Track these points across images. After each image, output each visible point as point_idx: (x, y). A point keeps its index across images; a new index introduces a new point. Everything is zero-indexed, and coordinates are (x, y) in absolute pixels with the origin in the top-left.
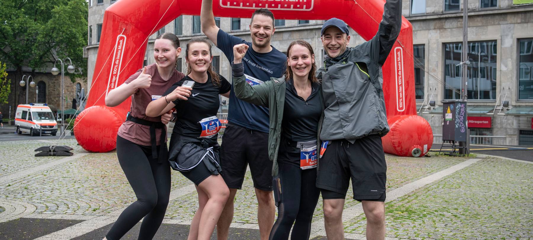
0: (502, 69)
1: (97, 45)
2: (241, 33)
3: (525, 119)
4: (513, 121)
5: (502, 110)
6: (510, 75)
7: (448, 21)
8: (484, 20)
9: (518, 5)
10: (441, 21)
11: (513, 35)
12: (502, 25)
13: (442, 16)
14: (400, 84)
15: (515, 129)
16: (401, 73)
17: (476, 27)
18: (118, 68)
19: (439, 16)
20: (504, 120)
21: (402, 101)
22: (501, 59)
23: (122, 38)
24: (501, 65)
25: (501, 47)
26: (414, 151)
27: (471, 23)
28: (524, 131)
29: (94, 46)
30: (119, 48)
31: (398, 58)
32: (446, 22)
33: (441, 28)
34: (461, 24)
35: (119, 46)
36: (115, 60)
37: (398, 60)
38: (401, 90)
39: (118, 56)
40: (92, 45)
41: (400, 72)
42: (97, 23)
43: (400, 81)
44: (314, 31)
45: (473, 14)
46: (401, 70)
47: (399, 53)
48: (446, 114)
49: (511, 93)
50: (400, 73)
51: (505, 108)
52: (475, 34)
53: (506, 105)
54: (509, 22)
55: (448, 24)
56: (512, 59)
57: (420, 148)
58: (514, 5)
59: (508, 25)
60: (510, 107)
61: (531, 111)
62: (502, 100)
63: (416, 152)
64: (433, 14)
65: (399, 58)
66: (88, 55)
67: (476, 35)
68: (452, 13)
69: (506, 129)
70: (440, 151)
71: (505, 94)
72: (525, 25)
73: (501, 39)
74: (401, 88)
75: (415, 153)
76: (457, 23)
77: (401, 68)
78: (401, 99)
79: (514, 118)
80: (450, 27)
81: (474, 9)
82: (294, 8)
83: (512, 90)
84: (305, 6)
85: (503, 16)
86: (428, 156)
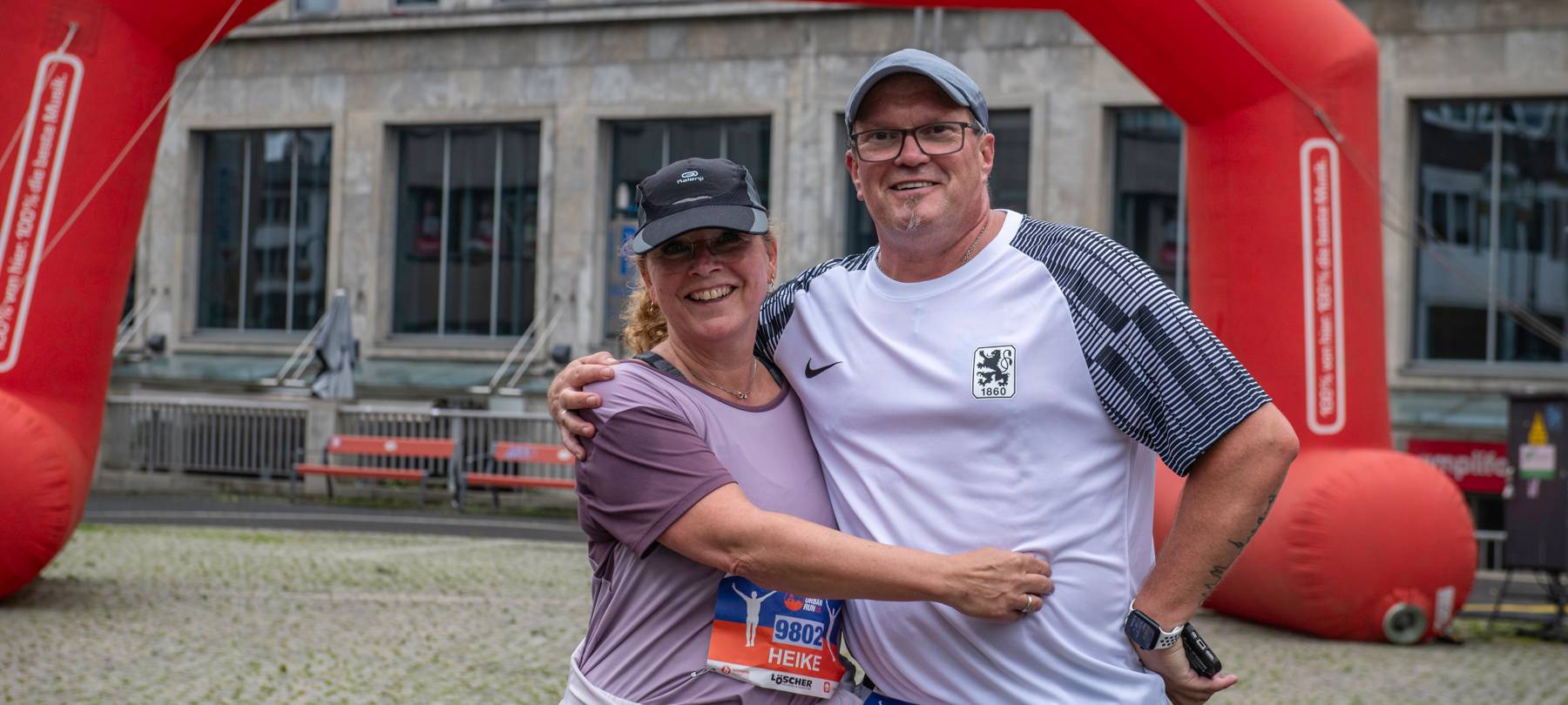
2: (442, 22)
14: (1324, 306)
16: (1331, 257)
18: (38, 210)
21: (1333, 386)
23: (64, 70)
26: (1397, 617)
30: (45, 119)
31: (1319, 192)
34: (1499, 15)
35: (47, 111)
36: (29, 170)
37: (1319, 201)
38: (1325, 339)
39: (43, 155)
41: (1324, 253)
43: (1324, 294)
44: (800, 25)
46: (1330, 246)
47: (1321, 167)
48: (1525, 450)
50: (1323, 260)
52: (1560, 63)
55: (1435, 15)
57: (1419, 604)
63: (1405, 620)
70: (1495, 616)
74: (1326, 324)
75: (1398, 626)
77: (1331, 236)
78: (1329, 378)
80: (1447, 27)
86: (1455, 638)
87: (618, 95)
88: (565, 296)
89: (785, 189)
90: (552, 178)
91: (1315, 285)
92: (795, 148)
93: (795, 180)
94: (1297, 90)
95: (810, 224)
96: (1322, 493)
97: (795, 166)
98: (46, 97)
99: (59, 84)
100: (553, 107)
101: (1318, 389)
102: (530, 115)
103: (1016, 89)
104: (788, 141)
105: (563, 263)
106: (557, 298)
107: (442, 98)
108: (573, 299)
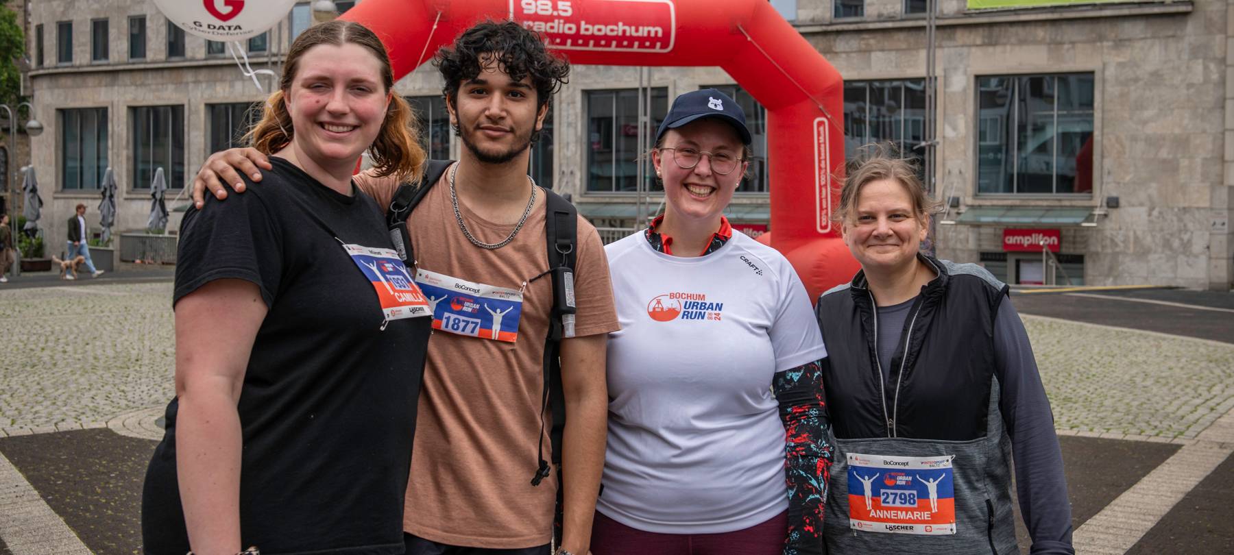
0: (946, 135)
1: (56, 68)
3: (989, 230)
4: (968, 236)
5: (948, 214)
6: (962, 147)
7: (841, 37)
8: (911, 38)
9: (977, 9)
10: (828, 37)
11: (969, 69)
12: (946, 50)
13: (830, 28)
14: (823, 183)
15: (971, 250)
16: (826, 163)
17: (897, 50)
19: (824, 28)
20: (950, 234)
21: (827, 214)
22: (945, 114)
24: (944, 125)
25: (945, 92)
27: (886, 43)
28: (988, 254)
29: (51, 71)
31: (820, 138)
32: (838, 41)
33: (827, 51)
34: (867, 45)
37: (820, 141)
38: (824, 196)
40: (43, 68)
41: (823, 162)
42: (58, 19)
43: (823, 179)
45: (890, 25)
46: (825, 159)
47: (821, 129)
49: (964, 180)
50: (823, 165)
51: (954, 211)
52: (894, 65)
53: (955, 203)
54: (960, 42)
55: (841, 44)
56: (965, 115)
58: (969, 9)
59: (958, 49)
60: (963, 209)
61: (1003, 216)
62: (947, 194)
64: (812, 23)
66: (33, 91)
67: (897, 66)
68: (848, 23)
69: (954, 250)
71: (952, 184)
72: (991, 49)
73: (945, 77)
74: (824, 190)
76: (859, 43)
77: (825, 155)
78: (825, 210)
79: (971, 229)
80: (847, 50)
81: (892, 15)
82: (639, 47)
83: (967, 175)
84: (658, 44)
85: (948, 31)
89: (560, 124)
91: (820, 175)
92: (564, 105)
93: (564, 120)
94: (811, 96)
95: (572, 138)
96: (824, 255)
97: (564, 113)
101: (821, 216)
103: (661, 79)
104: (560, 103)
107: (405, 85)
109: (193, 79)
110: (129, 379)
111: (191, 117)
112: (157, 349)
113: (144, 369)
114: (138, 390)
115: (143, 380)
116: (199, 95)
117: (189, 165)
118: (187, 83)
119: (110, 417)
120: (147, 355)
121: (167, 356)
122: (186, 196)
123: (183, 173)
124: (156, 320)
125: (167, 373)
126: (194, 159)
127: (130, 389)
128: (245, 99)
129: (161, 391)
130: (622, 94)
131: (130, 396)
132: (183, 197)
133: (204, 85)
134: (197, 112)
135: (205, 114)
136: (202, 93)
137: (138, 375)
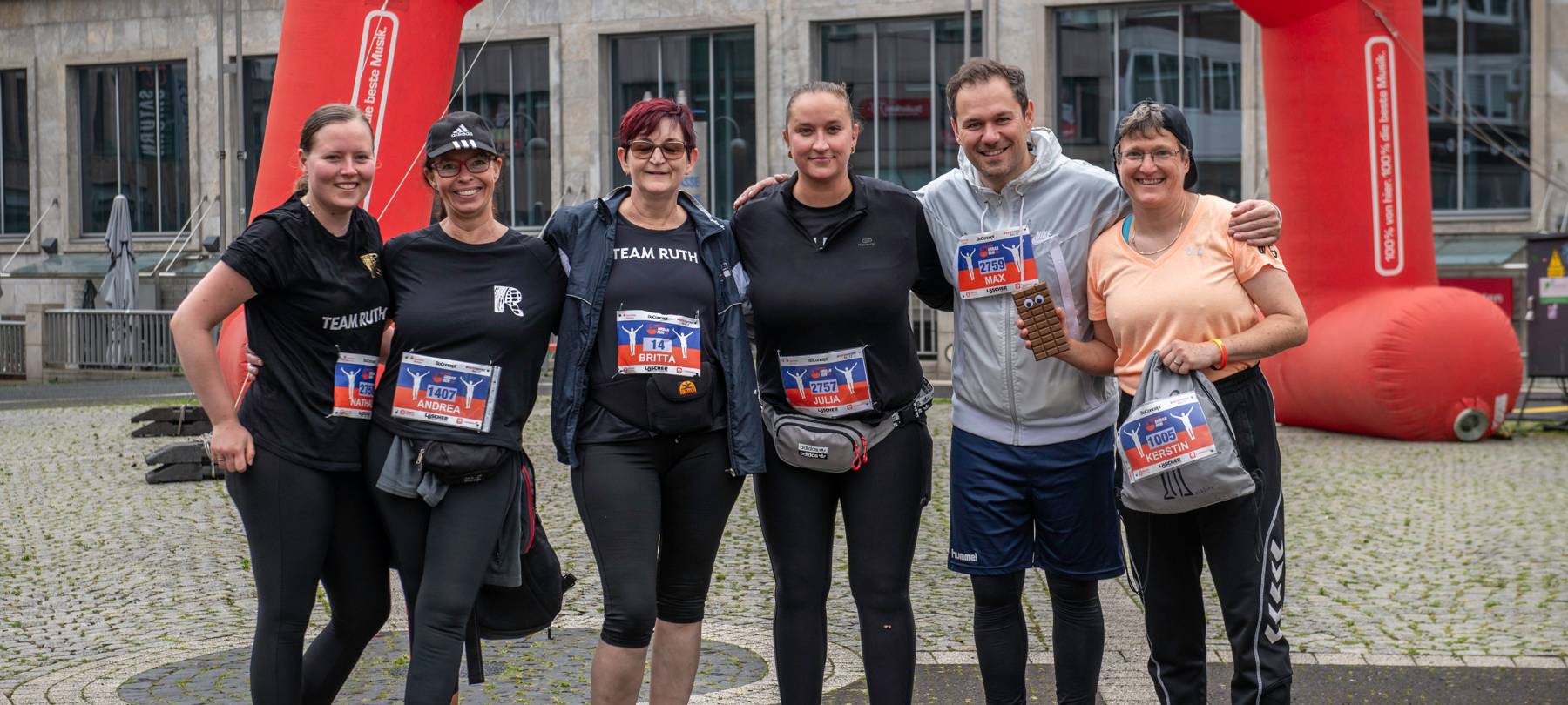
14: (1385, 173)
16: (1390, 133)
21: (1395, 238)
23: (387, 23)
26: (1464, 420)
30: (372, 63)
31: (1379, 79)
35: (373, 56)
37: (1379, 86)
38: (1388, 200)
39: (372, 93)
41: (1385, 129)
43: (1386, 163)
46: (1390, 123)
47: (1381, 59)
48: (1544, 282)
50: (1385, 135)
57: (1482, 408)
63: (1471, 422)
65: (1382, 79)
70: (1520, 417)
74: (1388, 187)
75: (1466, 428)
77: (1390, 114)
78: (1391, 230)
86: (1507, 434)
87: (615, 14)
88: (577, 189)
90: (561, 86)
91: (1379, 156)
92: (775, 53)
93: (777, 81)
97: (776, 69)
98: (374, 50)
99: (380, 35)
100: (559, 26)
101: (1383, 240)
102: (538, 34)
104: (769, 48)
105: (573, 161)
106: (570, 190)
108: (584, 191)
109: (44, 19)
110: (23, 598)
111: (40, 93)
112: (58, 534)
113: (45, 575)
114: (50, 622)
115: (54, 600)
116: (55, 49)
117: (38, 187)
118: (32, 26)
119: (12, 683)
120: (41, 548)
121: (87, 549)
122: (35, 248)
123: (28, 208)
124: (33, 477)
125: (101, 585)
126: (48, 175)
127: (33, 620)
128: (145, 56)
129: (102, 624)
130: (892, 28)
131: (38, 635)
132: (28, 250)
133: (64, 30)
134: (52, 81)
135: (67, 85)
136: (61, 46)
137: (39, 590)
